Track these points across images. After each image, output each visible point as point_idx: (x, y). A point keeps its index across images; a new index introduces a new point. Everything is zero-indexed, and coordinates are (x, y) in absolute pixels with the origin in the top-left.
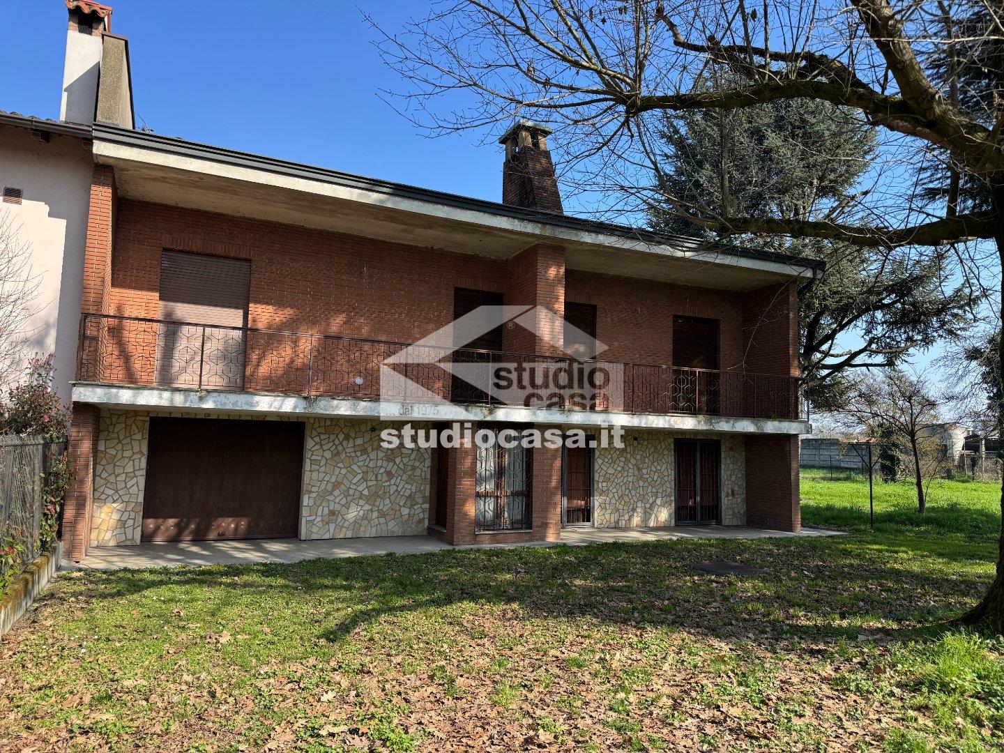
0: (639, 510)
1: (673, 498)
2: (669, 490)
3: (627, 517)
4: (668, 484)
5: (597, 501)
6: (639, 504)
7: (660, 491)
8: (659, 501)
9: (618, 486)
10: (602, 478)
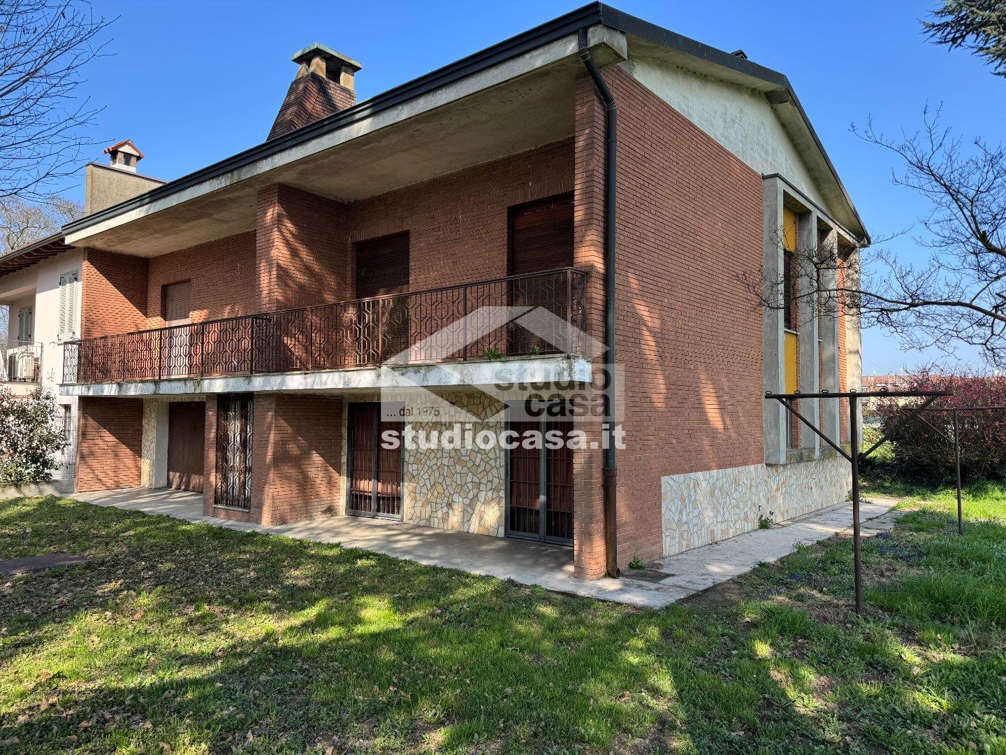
0: (455, 506)
1: (502, 494)
2: (496, 481)
3: (440, 514)
4: (494, 472)
5: (407, 489)
6: (456, 498)
7: (484, 481)
8: (482, 496)
9: (430, 471)
10: (412, 459)
